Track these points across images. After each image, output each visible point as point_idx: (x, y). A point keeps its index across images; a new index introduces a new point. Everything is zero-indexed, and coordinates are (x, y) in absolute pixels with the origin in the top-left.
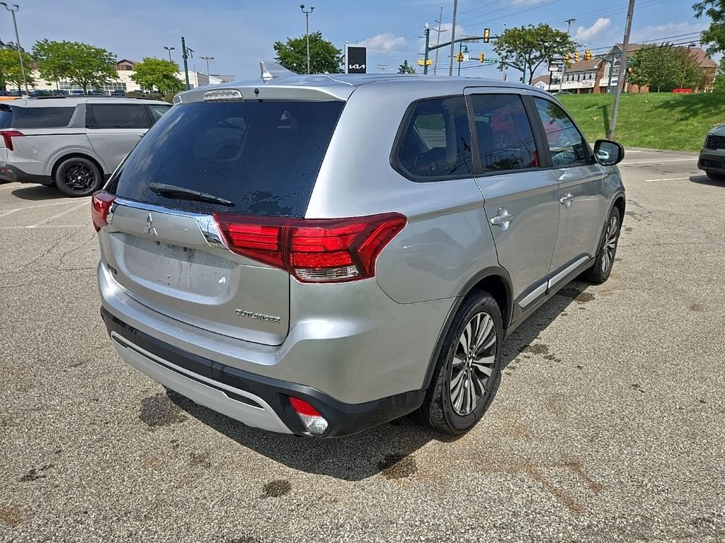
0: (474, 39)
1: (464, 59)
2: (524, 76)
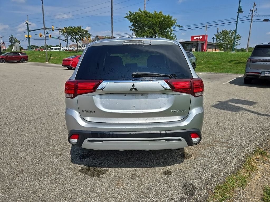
0: (48, 29)
1: (43, 36)
2: (68, 44)
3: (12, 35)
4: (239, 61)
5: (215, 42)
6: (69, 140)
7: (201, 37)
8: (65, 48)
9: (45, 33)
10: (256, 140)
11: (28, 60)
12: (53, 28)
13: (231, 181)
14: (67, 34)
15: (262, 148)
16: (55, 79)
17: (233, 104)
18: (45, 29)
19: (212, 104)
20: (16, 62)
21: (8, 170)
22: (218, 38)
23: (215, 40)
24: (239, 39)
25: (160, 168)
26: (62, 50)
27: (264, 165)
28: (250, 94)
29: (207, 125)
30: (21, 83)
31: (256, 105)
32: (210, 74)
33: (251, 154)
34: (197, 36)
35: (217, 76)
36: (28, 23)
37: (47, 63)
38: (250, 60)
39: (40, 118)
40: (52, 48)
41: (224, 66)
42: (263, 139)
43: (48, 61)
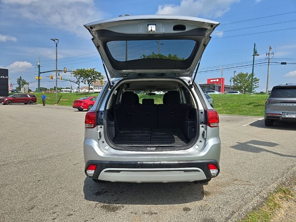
0: (60, 71)
1: (54, 78)
2: (79, 86)
3: (21, 77)
4: (258, 103)
5: (232, 84)
6: (86, 172)
7: (218, 80)
8: (75, 90)
9: (56, 74)
10: (278, 178)
11: (36, 102)
12: (65, 70)
13: (253, 218)
14: (79, 76)
15: (285, 187)
16: (65, 120)
17: (254, 145)
18: (57, 71)
19: (232, 145)
20: (24, 104)
21: (18, 206)
22: (235, 81)
23: (232, 83)
24: (257, 82)
25: (179, 205)
26: (72, 92)
27: (288, 204)
28: (272, 136)
29: (227, 164)
30: (29, 124)
31: (278, 146)
32: (228, 116)
33: (273, 191)
34: (213, 79)
35: (236, 118)
36: (39, 65)
37: (56, 105)
38: (269, 101)
39: (51, 157)
40: (62, 90)
41: (244, 109)
42: (286, 177)
43: (57, 103)
